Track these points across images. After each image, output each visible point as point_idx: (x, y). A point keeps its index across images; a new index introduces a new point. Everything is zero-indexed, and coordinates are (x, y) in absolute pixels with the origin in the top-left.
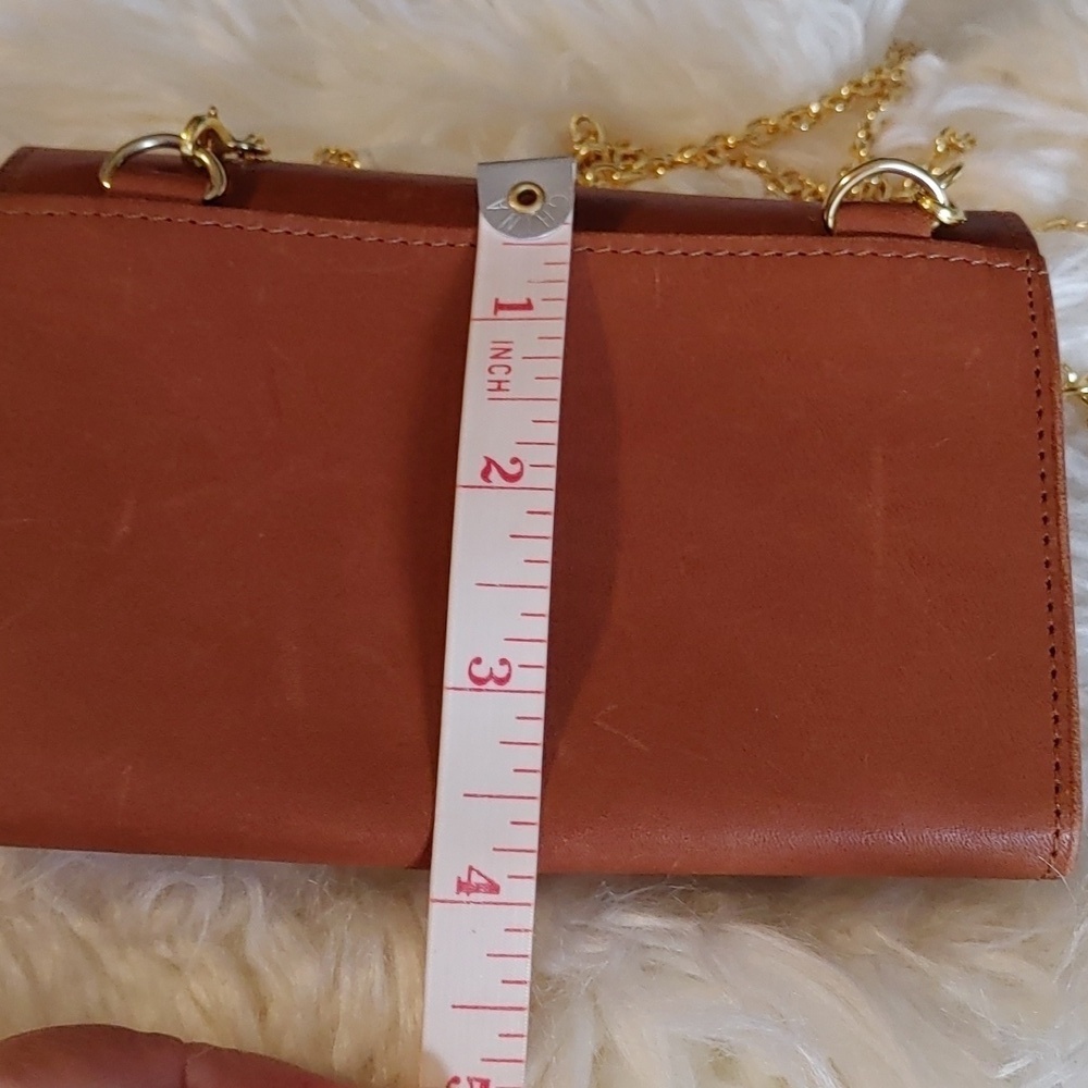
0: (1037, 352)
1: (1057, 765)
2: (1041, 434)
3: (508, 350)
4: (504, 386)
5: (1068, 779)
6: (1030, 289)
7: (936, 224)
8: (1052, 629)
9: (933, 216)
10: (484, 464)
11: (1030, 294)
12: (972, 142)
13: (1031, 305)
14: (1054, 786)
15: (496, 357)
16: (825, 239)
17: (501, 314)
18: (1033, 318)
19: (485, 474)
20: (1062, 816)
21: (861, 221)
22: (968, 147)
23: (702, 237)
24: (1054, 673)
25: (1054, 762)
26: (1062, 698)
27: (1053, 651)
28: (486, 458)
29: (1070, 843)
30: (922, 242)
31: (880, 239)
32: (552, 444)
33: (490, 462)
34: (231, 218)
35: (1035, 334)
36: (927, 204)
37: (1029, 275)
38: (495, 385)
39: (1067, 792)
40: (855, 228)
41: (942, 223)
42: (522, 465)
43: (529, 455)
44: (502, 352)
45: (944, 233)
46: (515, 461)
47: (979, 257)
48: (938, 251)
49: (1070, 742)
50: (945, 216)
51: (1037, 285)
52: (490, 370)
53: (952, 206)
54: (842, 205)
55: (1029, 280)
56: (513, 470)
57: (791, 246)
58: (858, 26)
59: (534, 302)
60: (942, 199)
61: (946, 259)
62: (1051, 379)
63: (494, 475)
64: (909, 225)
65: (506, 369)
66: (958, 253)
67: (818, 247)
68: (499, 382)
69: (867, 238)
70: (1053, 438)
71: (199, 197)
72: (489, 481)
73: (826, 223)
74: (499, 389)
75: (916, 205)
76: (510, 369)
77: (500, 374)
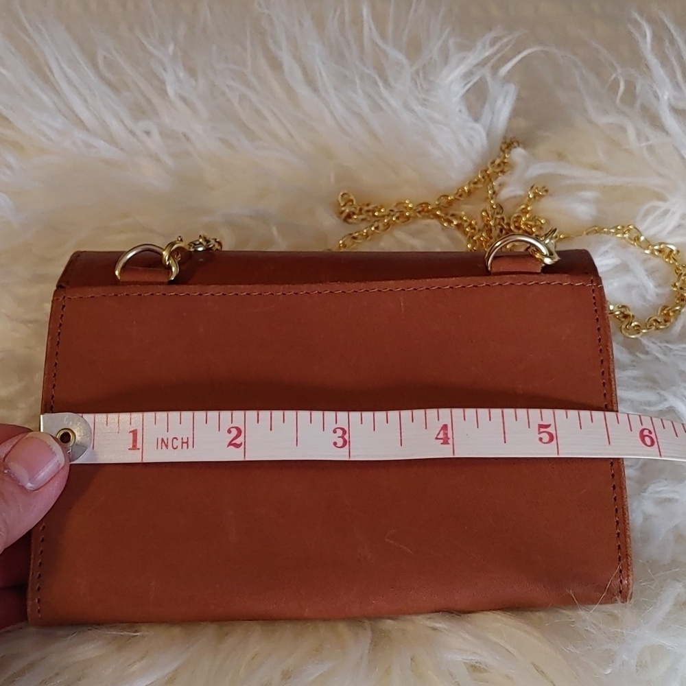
0: (599, 329)
1: (619, 546)
2: (603, 373)
4: (185, 440)
5: (625, 553)
6: (594, 295)
7: (543, 265)
8: (613, 475)
9: (542, 261)
10: (232, 447)
11: (594, 298)
12: (547, 191)
13: (595, 303)
14: (618, 557)
15: (167, 446)
16: (487, 277)
17: (139, 446)
18: (596, 311)
19: (237, 446)
20: (623, 572)
21: (504, 266)
22: (545, 193)
23: (424, 280)
24: (615, 499)
25: (617, 545)
26: (620, 511)
27: (614, 487)
28: (228, 446)
29: (628, 586)
30: (536, 276)
31: (514, 276)
32: (219, 413)
33: (230, 444)
34: (183, 290)
35: (597, 319)
36: (538, 256)
37: (593, 287)
38: (185, 445)
39: (625, 560)
40: (501, 270)
41: (547, 265)
42: (232, 427)
43: (226, 424)
44: (164, 443)
45: (547, 269)
46: (229, 431)
47: (566, 280)
48: (545, 279)
49: (625, 534)
50: (548, 261)
51: (597, 293)
52: (175, 449)
53: (551, 255)
54: (495, 258)
55: (593, 290)
56: (234, 432)
57: (469, 281)
58: (484, 134)
59: (132, 429)
60: (545, 251)
61: (549, 284)
62: (607, 343)
63: (238, 441)
64: (530, 267)
66: (556, 279)
67: (483, 281)
68: (183, 443)
69: (508, 276)
70: (610, 375)
71: (166, 280)
72: (241, 443)
73: (487, 267)
74: (187, 443)
75: (532, 256)
76: (175, 438)
77: (177, 443)
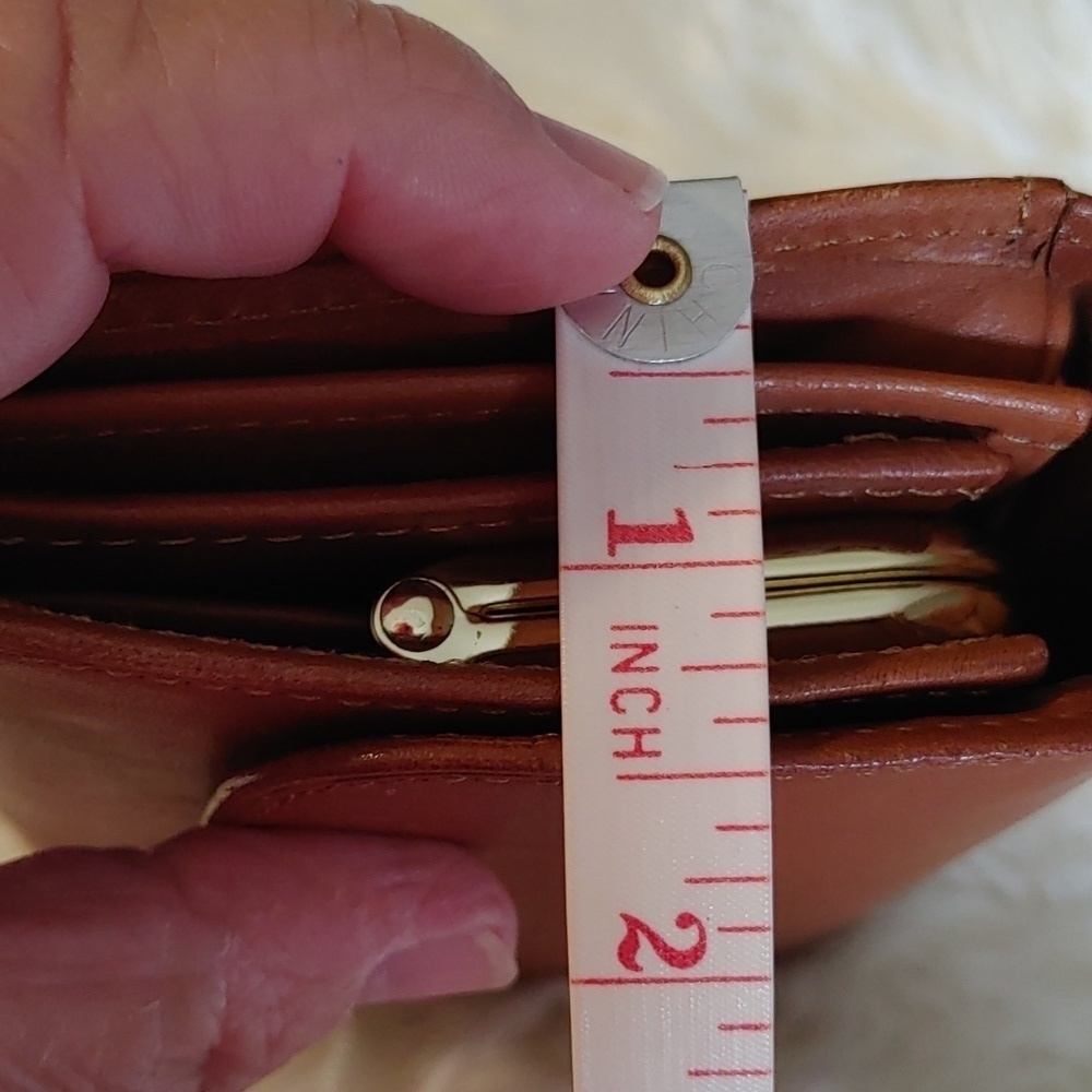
3: (648, 649)
4: (648, 743)
10: (621, 931)
15: (624, 667)
17: (627, 552)
19: (627, 953)
28: (626, 917)
32: (762, 879)
33: (634, 925)
38: (628, 743)
42: (702, 931)
43: (714, 906)
44: (637, 655)
46: (685, 921)
52: (614, 701)
56: (683, 940)
59: (693, 521)
63: (646, 954)
65: (649, 700)
68: (638, 733)
72: (636, 968)
74: (639, 751)
76: (658, 702)
77: (636, 711)
